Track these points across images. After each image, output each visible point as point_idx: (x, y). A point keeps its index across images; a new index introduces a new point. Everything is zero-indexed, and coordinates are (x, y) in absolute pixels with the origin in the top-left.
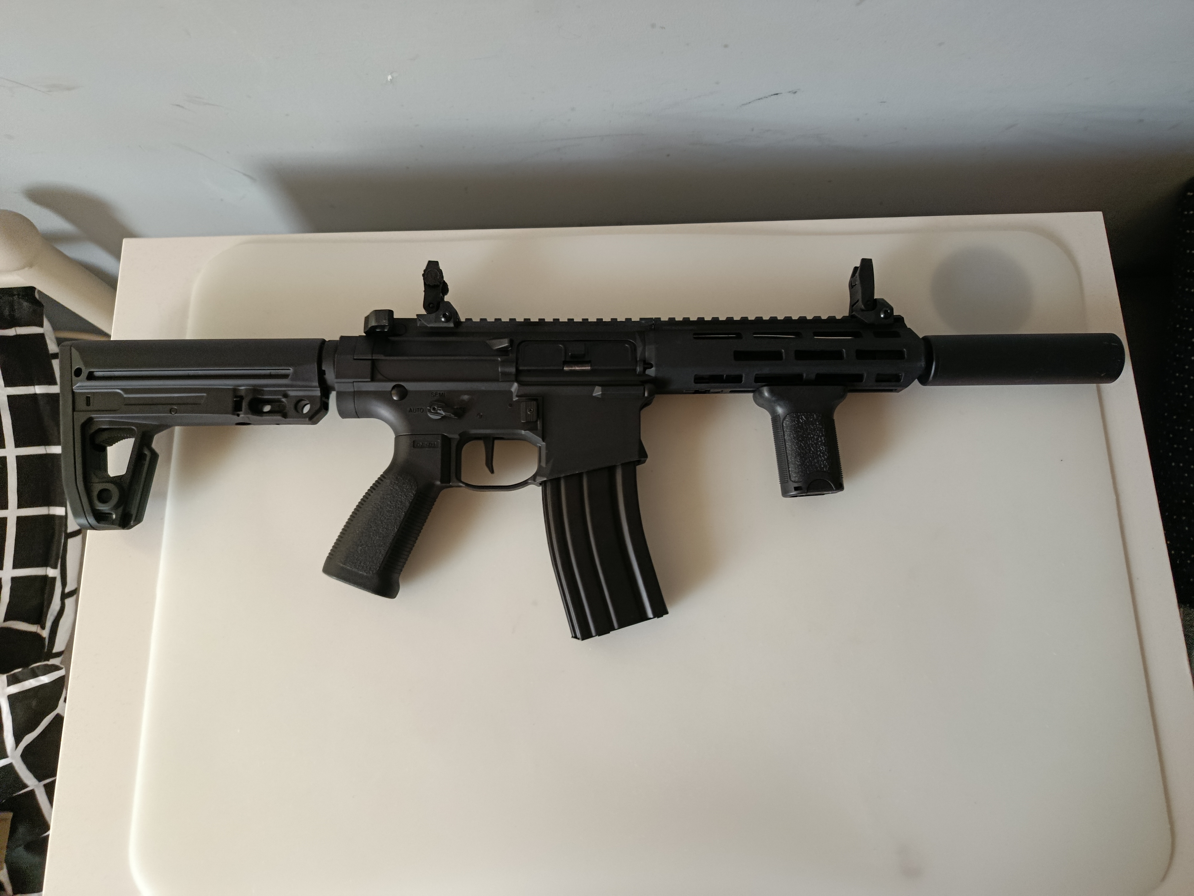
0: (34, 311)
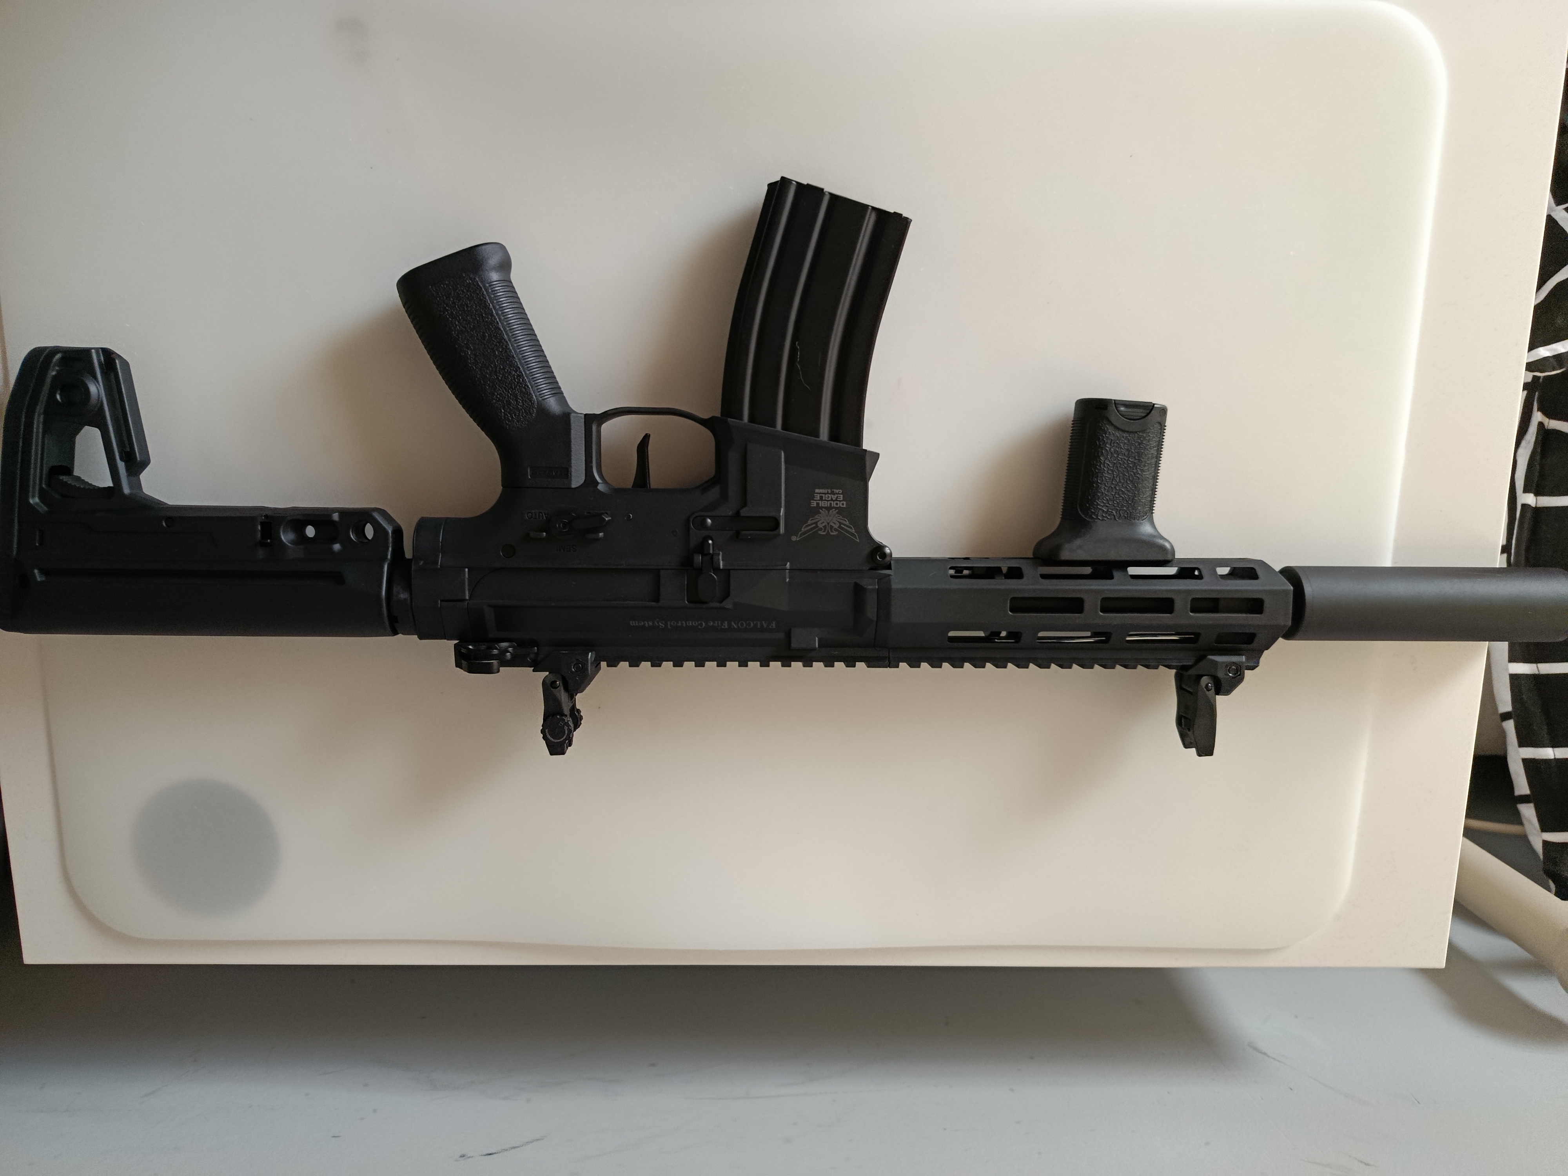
0: (1555, 864)
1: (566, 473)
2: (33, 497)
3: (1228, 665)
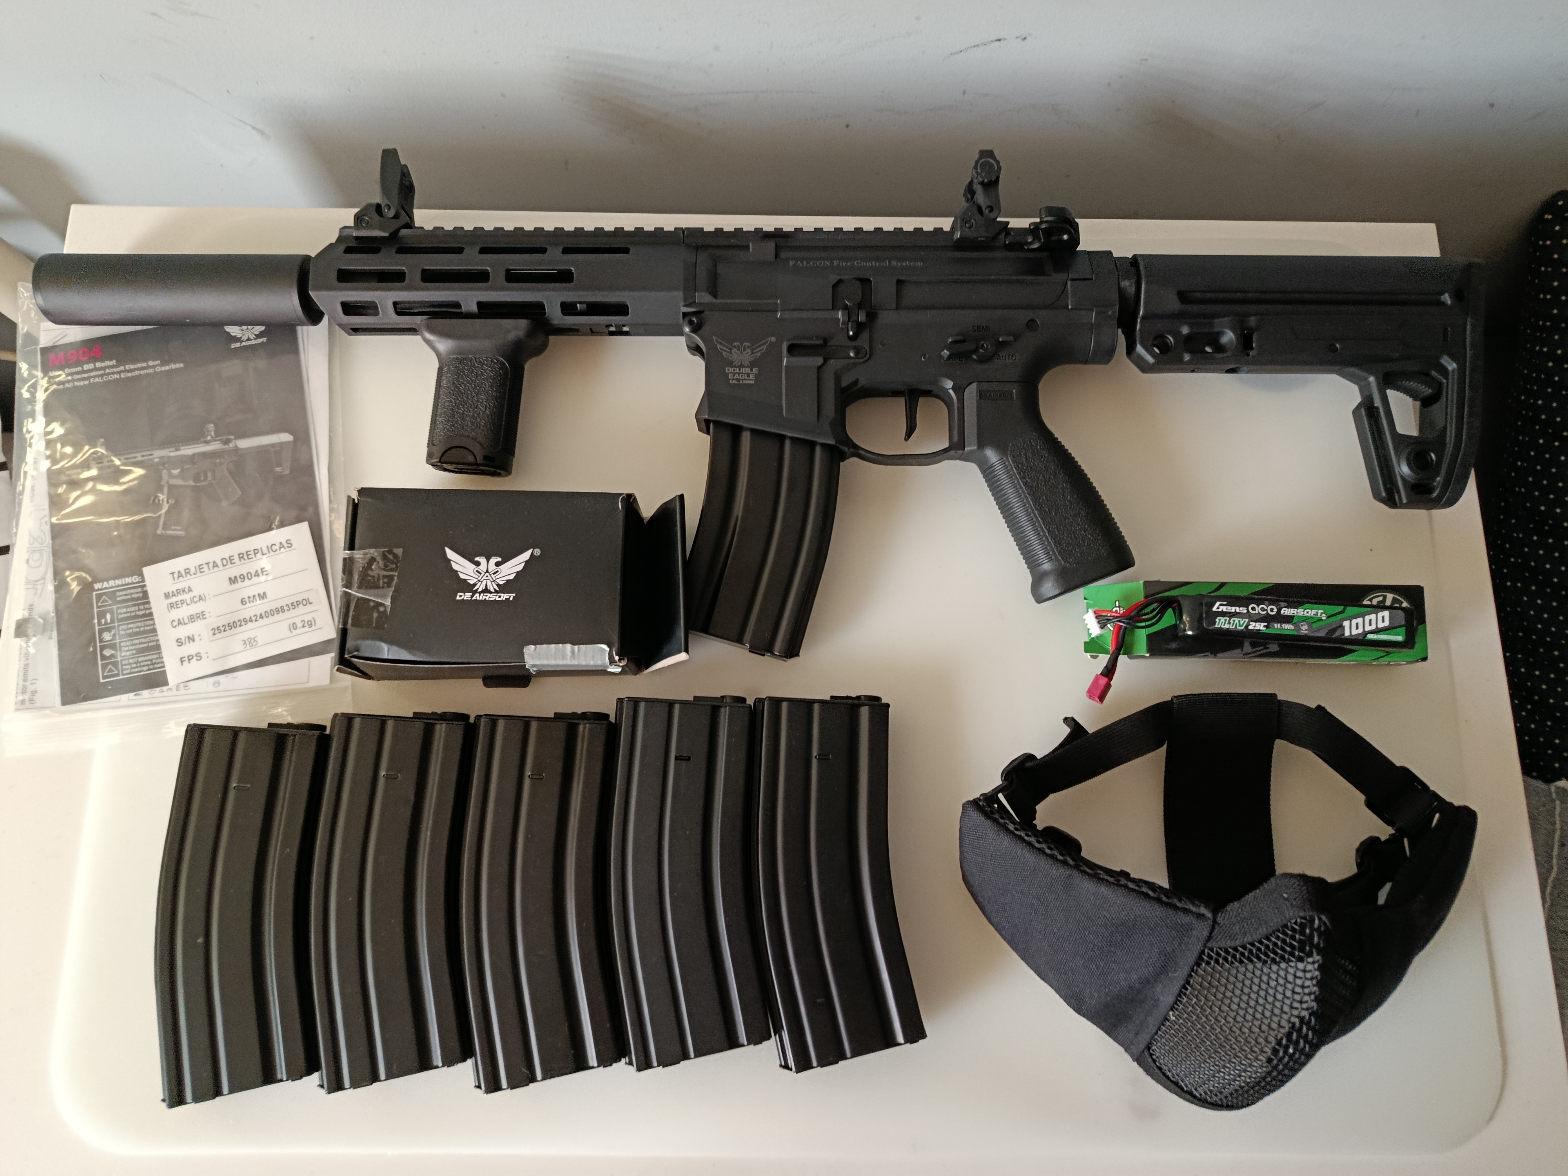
1: (982, 395)
2: (1453, 371)
3: (369, 226)
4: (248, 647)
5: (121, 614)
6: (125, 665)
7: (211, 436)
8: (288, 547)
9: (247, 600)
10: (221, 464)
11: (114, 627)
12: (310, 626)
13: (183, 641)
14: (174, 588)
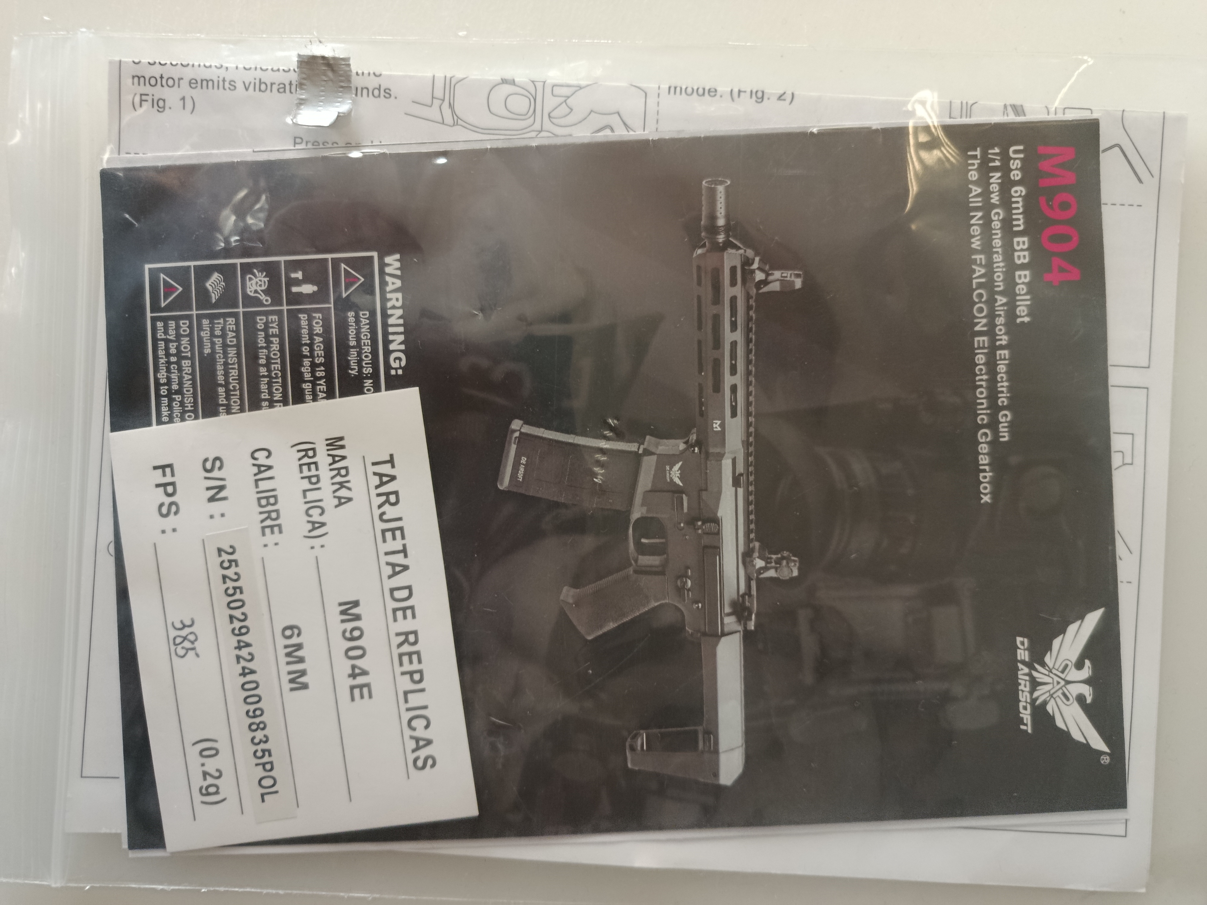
4: (173, 633)
5: (310, 319)
6: (178, 327)
7: (765, 569)
8: (415, 761)
9: (295, 640)
10: (680, 591)
11: (277, 301)
12: (205, 792)
13: (216, 474)
14: (353, 462)
